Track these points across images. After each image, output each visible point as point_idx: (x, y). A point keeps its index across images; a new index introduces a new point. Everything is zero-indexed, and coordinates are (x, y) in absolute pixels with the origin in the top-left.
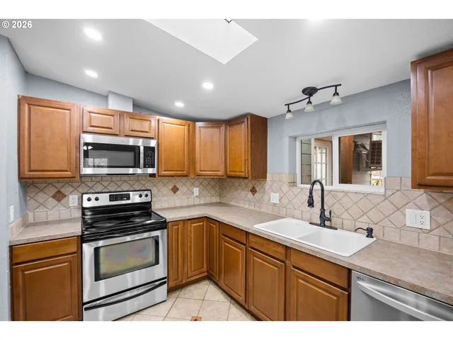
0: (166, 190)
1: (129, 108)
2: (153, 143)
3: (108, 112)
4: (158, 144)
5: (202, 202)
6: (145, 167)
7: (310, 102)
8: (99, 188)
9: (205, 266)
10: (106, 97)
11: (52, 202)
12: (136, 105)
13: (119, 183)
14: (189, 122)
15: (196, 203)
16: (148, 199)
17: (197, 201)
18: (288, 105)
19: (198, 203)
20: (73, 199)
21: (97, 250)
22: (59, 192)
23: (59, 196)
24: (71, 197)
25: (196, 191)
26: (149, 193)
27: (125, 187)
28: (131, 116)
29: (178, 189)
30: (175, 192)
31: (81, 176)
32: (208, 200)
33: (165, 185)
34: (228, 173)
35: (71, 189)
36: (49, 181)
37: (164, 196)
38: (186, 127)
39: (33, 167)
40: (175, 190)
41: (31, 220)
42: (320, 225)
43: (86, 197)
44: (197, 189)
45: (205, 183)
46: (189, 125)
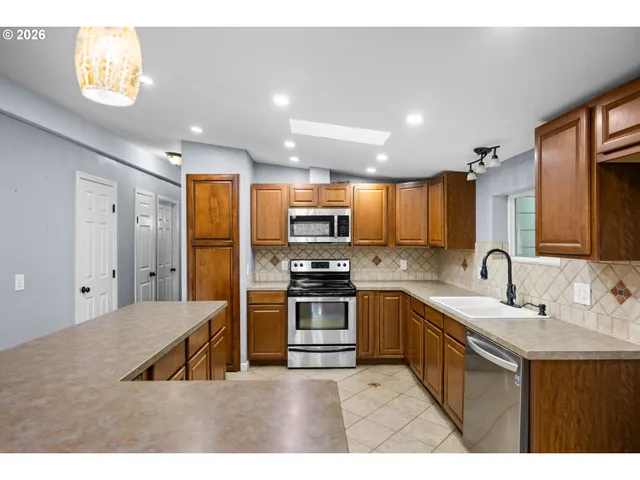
0: (367, 261)
1: (326, 180)
2: (347, 212)
3: (309, 187)
4: (353, 213)
5: (412, 278)
6: (339, 235)
7: (482, 164)
8: (304, 255)
9: (401, 347)
10: (308, 170)
11: (270, 265)
12: (333, 174)
13: (321, 252)
14: (387, 185)
15: (403, 278)
16: (346, 269)
17: (405, 276)
18: (471, 164)
19: (406, 278)
20: (284, 264)
21: (298, 304)
22: (275, 257)
23: (275, 261)
24: (283, 262)
25: (404, 264)
26: (347, 262)
27: (326, 255)
28: (328, 187)
29: (380, 261)
30: (377, 264)
31: (289, 244)
32: (420, 276)
33: (365, 256)
34: (430, 242)
35: (283, 255)
36: (269, 248)
37: (365, 267)
38: (384, 191)
39: (259, 237)
40: (377, 261)
41: (257, 279)
42: (507, 304)
43: (293, 262)
44: (405, 261)
45: (416, 254)
46: (387, 189)
